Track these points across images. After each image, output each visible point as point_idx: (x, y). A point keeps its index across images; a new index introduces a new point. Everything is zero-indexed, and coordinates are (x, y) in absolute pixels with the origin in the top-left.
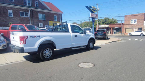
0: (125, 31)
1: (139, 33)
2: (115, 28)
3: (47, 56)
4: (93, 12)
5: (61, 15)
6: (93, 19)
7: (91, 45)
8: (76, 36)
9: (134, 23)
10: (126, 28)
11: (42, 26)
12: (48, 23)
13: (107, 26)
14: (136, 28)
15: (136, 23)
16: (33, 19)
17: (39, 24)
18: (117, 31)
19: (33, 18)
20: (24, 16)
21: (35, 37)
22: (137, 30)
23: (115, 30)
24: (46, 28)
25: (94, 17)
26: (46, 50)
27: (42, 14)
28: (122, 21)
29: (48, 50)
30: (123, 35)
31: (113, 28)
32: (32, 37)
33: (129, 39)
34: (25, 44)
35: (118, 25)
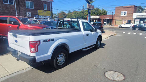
0: (115, 23)
1: (128, 26)
2: (106, 19)
3: (61, 63)
4: (89, 3)
5: (51, 3)
6: (90, 11)
7: (99, 43)
8: (88, 35)
9: (124, 15)
10: (116, 20)
11: (30, 16)
12: (37, 12)
13: (98, 17)
14: (125, 21)
15: (126, 15)
16: (19, 8)
17: (27, 13)
18: (107, 22)
19: (19, 6)
20: (9, 3)
21: (49, 40)
22: (126, 22)
23: (106, 21)
24: (35, 18)
25: (91, 8)
26: (60, 56)
27: (29, 2)
28: (113, 13)
29: (61, 55)
30: (113, 26)
31: (103, 19)
32: (45, 41)
33: (123, 33)
34: (38, 51)
35: (109, 17)
